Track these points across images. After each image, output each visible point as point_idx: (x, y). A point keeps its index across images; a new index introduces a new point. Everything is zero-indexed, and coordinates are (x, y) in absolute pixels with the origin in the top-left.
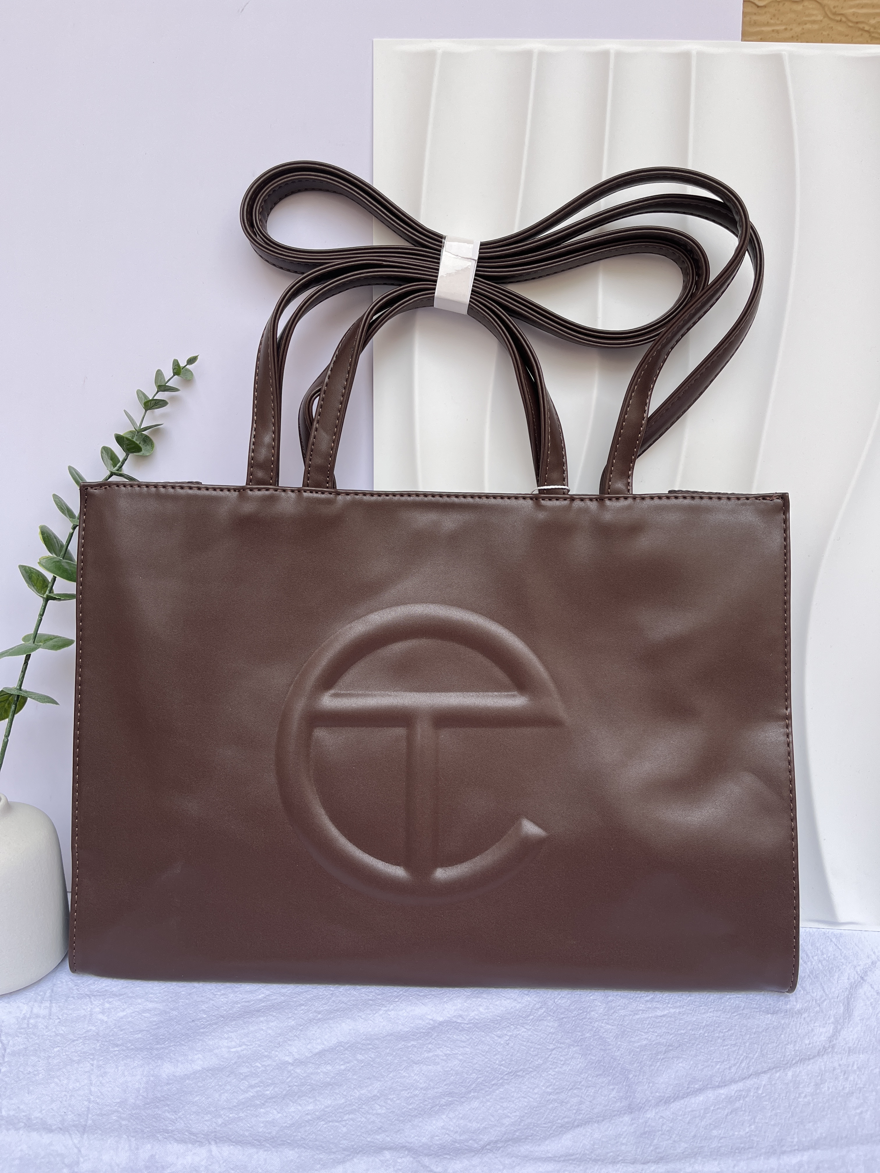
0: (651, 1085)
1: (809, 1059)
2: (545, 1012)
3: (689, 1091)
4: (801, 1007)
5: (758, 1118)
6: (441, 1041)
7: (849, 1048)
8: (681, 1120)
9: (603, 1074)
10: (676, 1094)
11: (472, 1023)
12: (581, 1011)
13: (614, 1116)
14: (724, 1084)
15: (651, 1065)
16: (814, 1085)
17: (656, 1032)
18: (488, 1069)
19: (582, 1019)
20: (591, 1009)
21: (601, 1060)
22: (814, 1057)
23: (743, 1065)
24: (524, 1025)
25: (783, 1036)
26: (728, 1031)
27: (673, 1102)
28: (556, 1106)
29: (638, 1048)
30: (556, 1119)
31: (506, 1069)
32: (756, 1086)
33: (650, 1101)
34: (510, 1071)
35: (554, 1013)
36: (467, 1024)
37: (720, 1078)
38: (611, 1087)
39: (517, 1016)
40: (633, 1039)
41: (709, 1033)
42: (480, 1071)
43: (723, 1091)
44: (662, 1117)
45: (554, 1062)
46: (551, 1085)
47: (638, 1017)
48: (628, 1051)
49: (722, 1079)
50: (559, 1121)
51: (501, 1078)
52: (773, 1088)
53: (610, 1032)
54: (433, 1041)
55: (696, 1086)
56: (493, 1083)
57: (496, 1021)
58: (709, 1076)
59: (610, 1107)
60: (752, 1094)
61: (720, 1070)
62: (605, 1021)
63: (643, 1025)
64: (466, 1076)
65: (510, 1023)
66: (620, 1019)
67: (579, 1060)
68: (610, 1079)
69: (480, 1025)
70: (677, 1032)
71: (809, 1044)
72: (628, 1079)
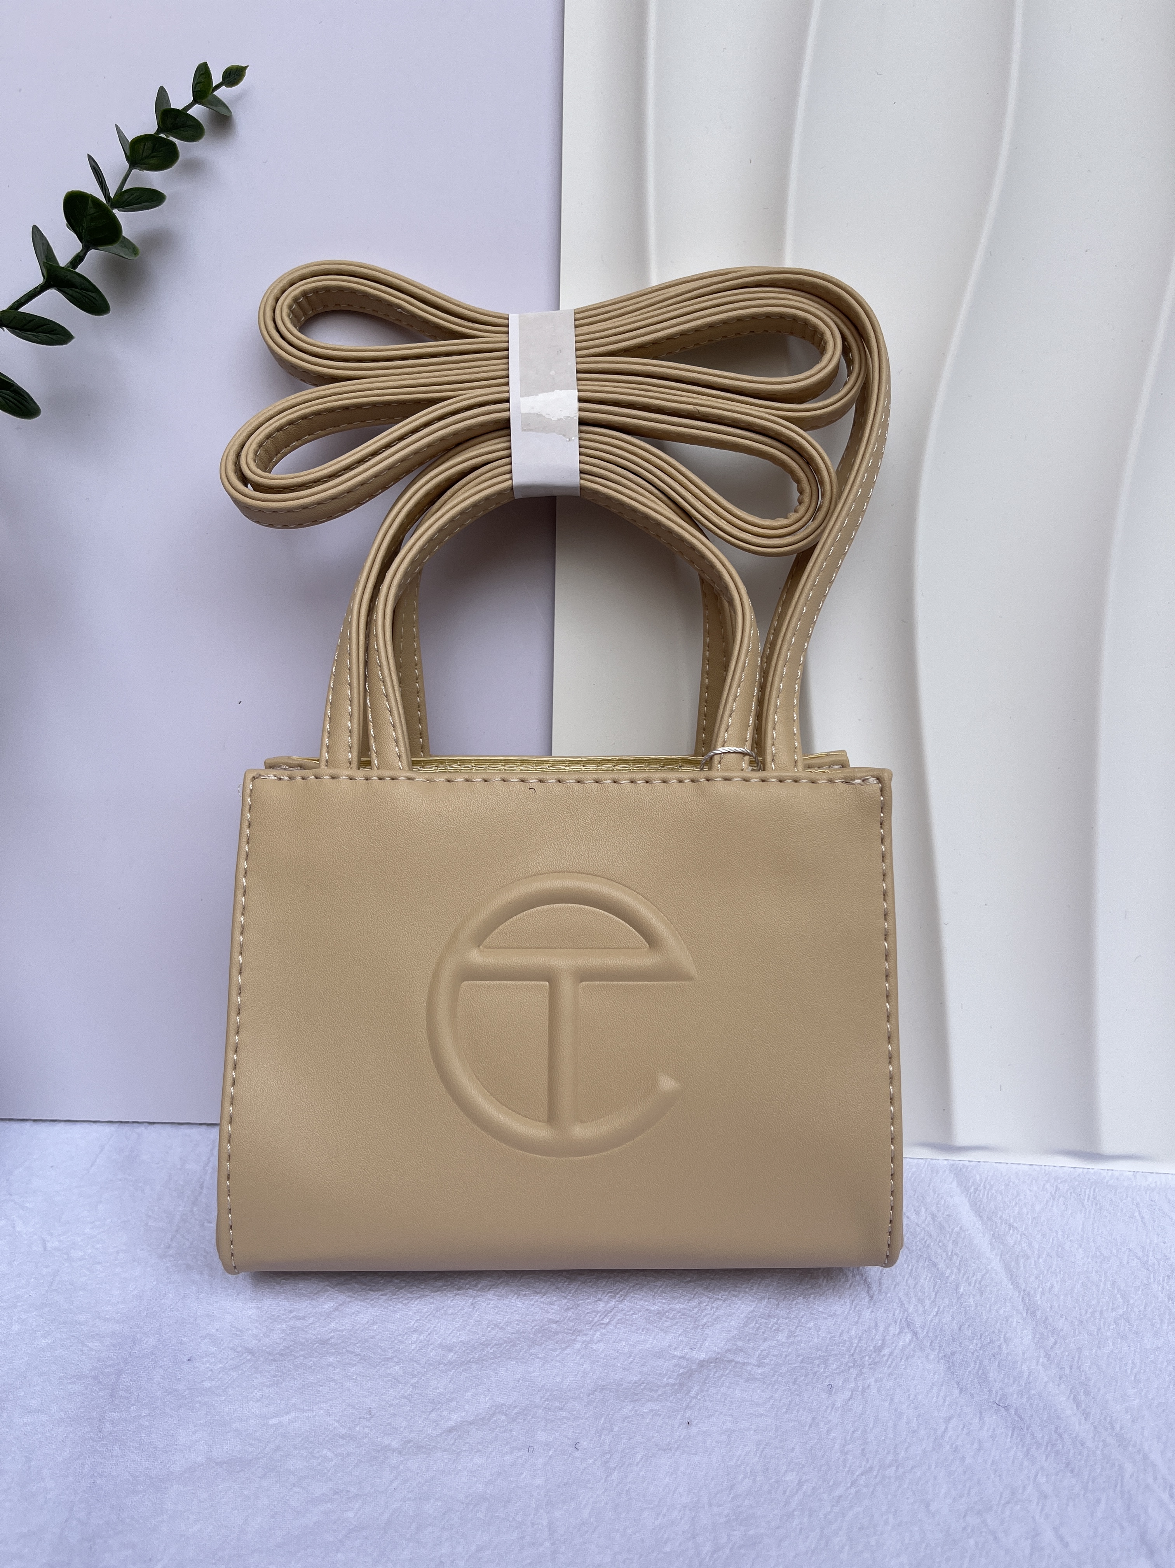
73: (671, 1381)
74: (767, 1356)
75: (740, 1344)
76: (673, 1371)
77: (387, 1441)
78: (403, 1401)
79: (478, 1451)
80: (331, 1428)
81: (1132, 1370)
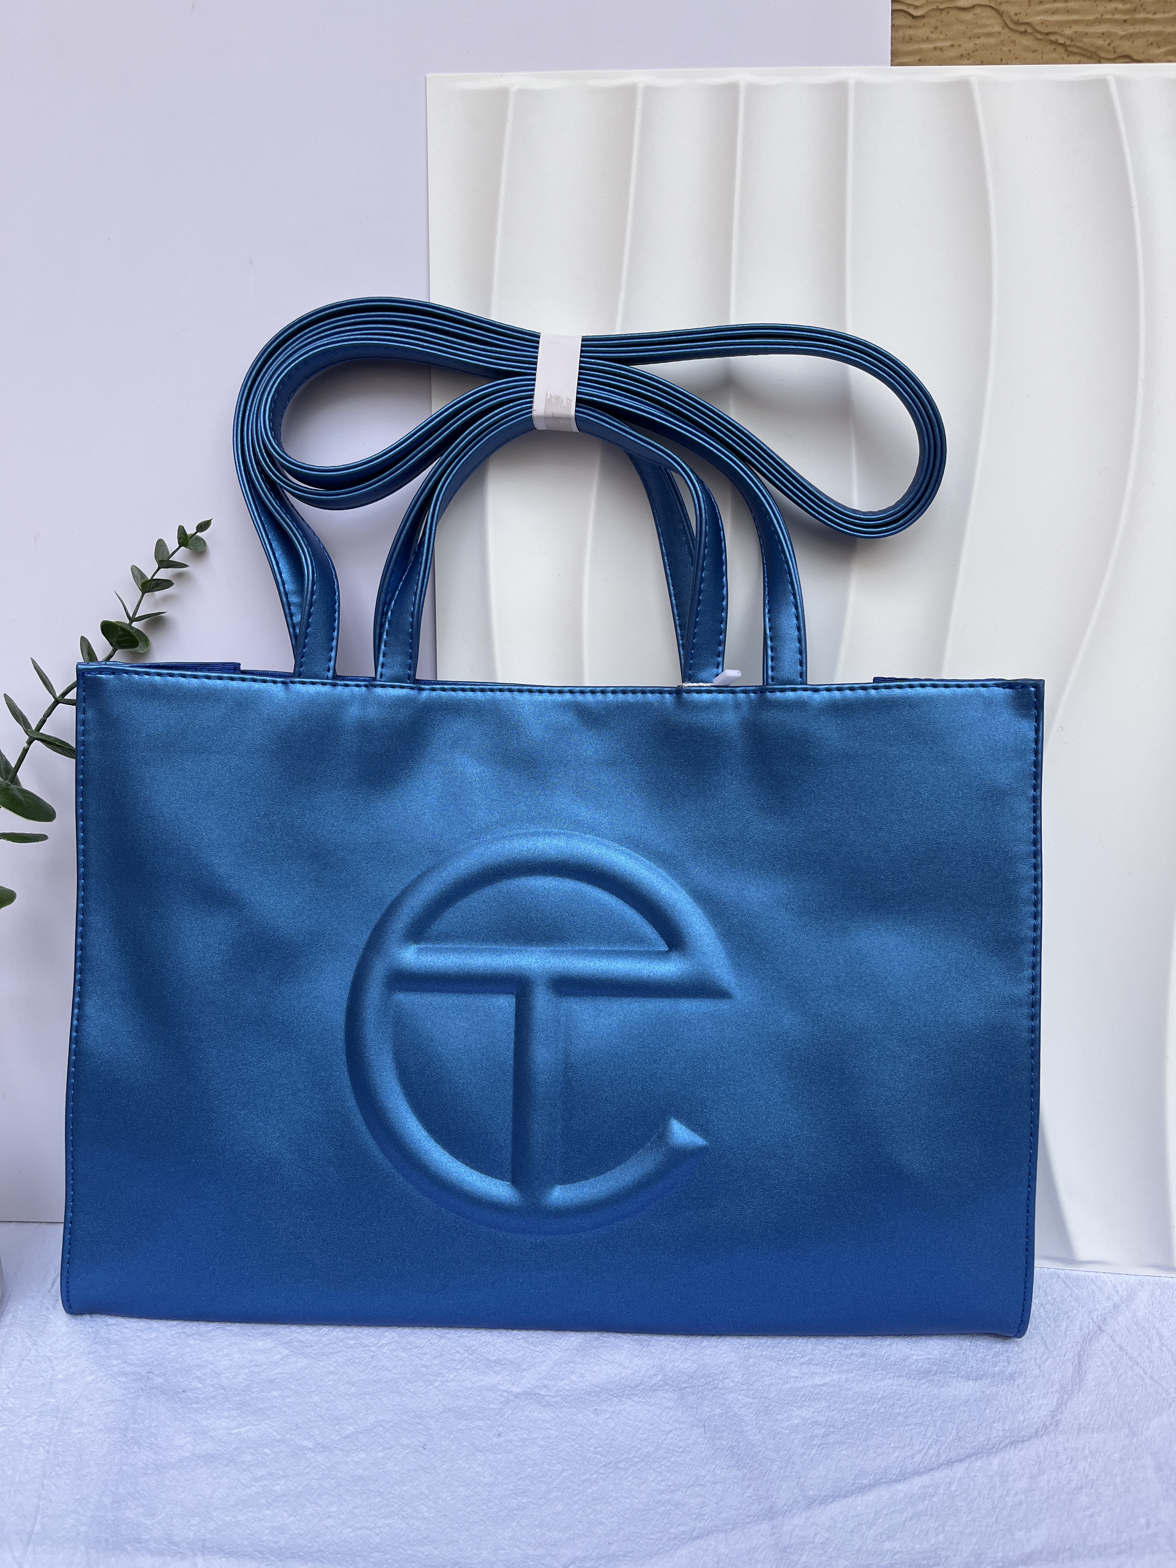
0: (802, 1480)
1: (1023, 1441)
2: (661, 1380)
3: (853, 1487)
4: (1014, 1370)
5: (949, 1524)
6: (517, 1421)
7: (1079, 1425)
8: (841, 1528)
9: (737, 1465)
10: (836, 1492)
11: (560, 1395)
12: (711, 1379)
13: (749, 1523)
14: (904, 1477)
15: (803, 1454)
16: (1029, 1478)
17: (813, 1406)
18: (578, 1458)
19: (712, 1389)
20: (725, 1376)
21: (735, 1446)
22: (1030, 1438)
23: (932, 1451)
24: (631, 1397)
25: (988, 1411)
26: (912, 1406)
27: (832, 1502)
28: (670, 1510)
29: (786, 1429)
30: (668, 1526)
31: (602, 1459)
32: (948, 1480)
33: (798, 1502)
34: (609, 1461)
35: (673, 1382)
36: (554, 1397)
37: (899, 1469)
38: (747, 1483)
39: (623, 1386)
40: (779, 1417)
41: (885, 1408)
42: (567, 1461)
43: (902, 1487)
44: (814, 1524)
45: (669, 1449)
46: (663, 1480)
47: (788, 1386)
48: (773, 1433)
49: (901, 1471)
50: (672, 1530)
51: (596, 1472)
52: (972, 1483)
53: (749, 1408)
54: (506, 1421)
55: (864, 1482)
56: (584, 1478)
57: (593, 1392)
58: (883, 1467)
59: (744, 1510)
60: (941, 1492)
61: (899, 1460)
62: (743, 1392)
63: (795, 1398)
64: (547, 1467)
65: (612, 1395)
66: (764, 1389)
67: (704, 1446)
68: (746, 1471)
69: (571, 1398)
70: (842, 1407)
71: (1024, 1421)
72: (770, 1471)
73: (494, 1407)
74: (561, 1391)
75: (545, 1382)
76: (497, 1400)
77: (306, 1443)
78: (319, 1419)
79: (362, 1450)
80: (271, 1435)
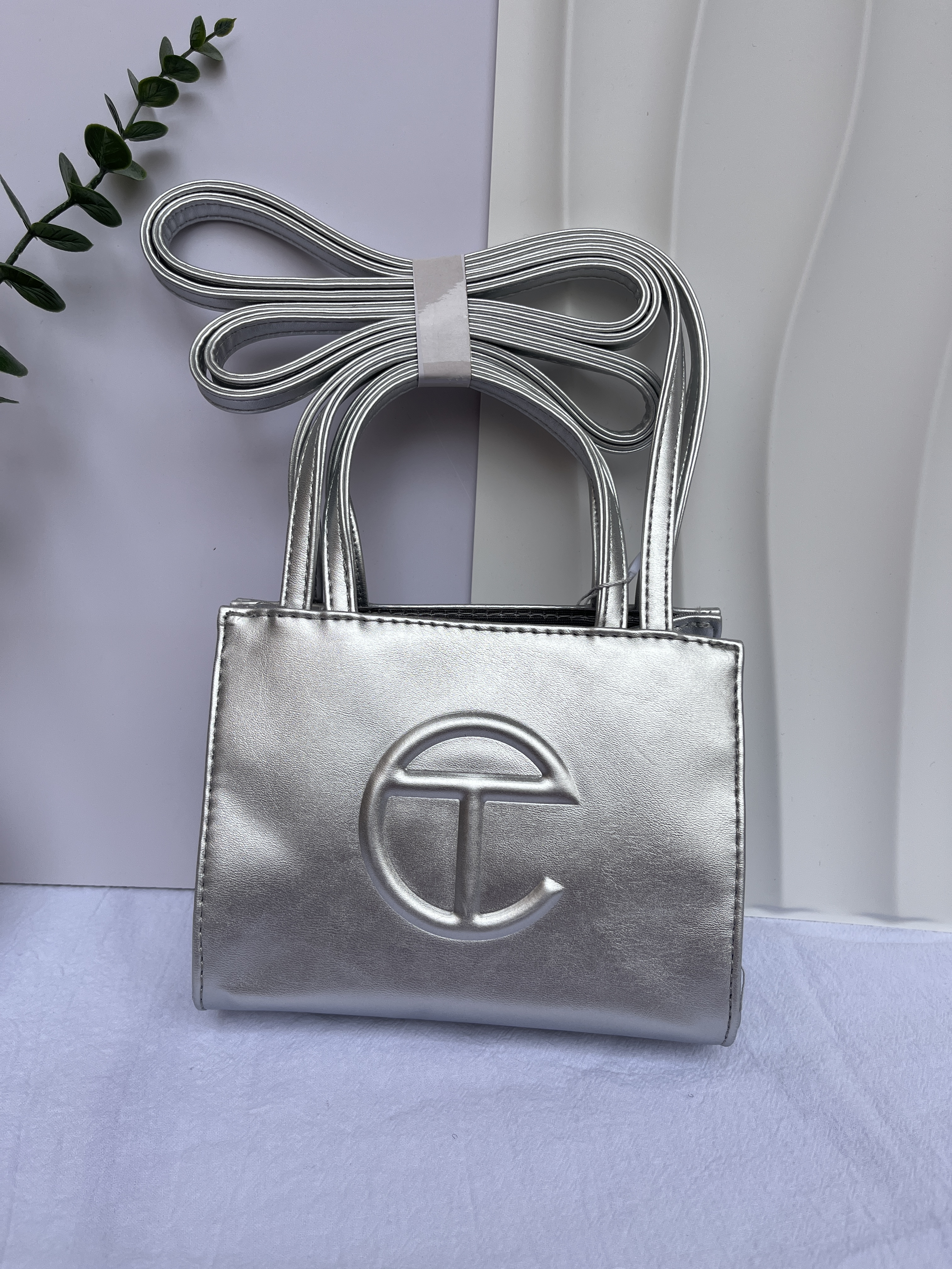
13: (912, 1231)
50: (822, 1242)
54: (580, 1103)
59: (900, 1215)
73: (562, 1085)
81: (921, 1084)
